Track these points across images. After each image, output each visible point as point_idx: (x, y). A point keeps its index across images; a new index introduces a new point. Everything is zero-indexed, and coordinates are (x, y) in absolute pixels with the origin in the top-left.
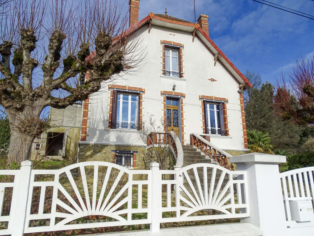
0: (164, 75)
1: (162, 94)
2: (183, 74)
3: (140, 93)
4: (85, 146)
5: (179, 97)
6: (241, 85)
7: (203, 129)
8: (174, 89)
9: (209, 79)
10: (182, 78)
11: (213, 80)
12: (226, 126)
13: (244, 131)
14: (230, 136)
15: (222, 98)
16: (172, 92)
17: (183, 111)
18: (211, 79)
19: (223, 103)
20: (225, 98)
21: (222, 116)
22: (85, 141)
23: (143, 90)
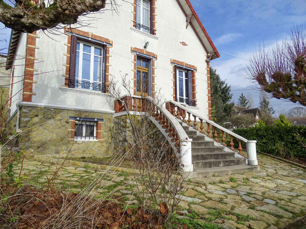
0: (134, 28)
1: (132, 51)
2: (156, 30)
3: (106, 45)
4: (30, 109)
5: (151, 57)
6: (209, 55)
7: (174, 97)
8: (145, 47)
9: (180, 42)
10: (154, 36)
11: (184, 44)
12: (194, 95)
13: (208, 103)
14: (198, 107)
15: (192, 66)
16: (143, 50)
17: (154, 74)
18: (183, 42)
19: (192, 71)
20: (194, 66)
21: (190, 85)
22: (31, 101)
23: (110, 41)
